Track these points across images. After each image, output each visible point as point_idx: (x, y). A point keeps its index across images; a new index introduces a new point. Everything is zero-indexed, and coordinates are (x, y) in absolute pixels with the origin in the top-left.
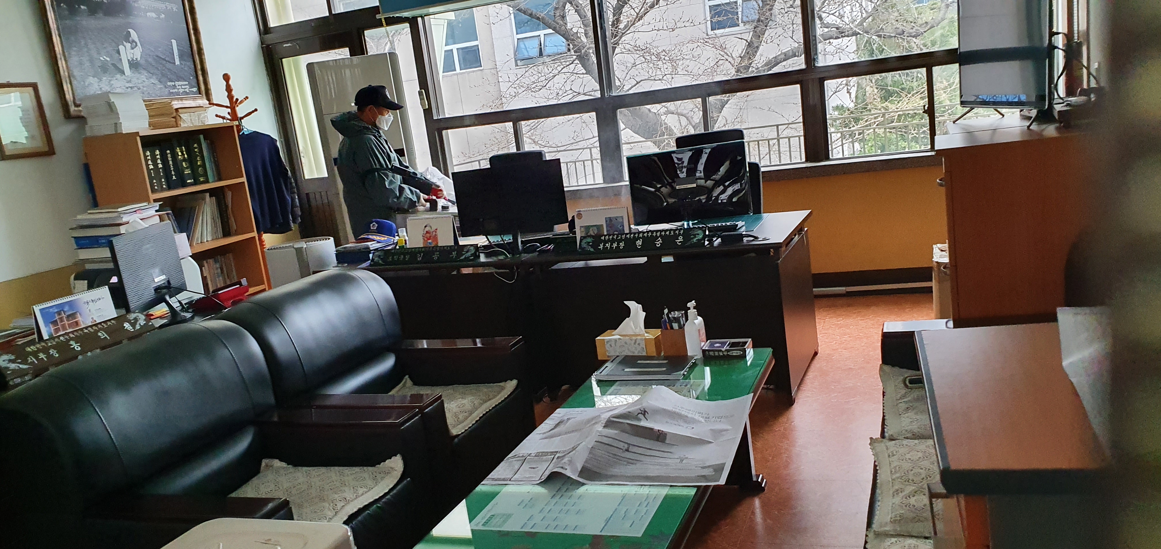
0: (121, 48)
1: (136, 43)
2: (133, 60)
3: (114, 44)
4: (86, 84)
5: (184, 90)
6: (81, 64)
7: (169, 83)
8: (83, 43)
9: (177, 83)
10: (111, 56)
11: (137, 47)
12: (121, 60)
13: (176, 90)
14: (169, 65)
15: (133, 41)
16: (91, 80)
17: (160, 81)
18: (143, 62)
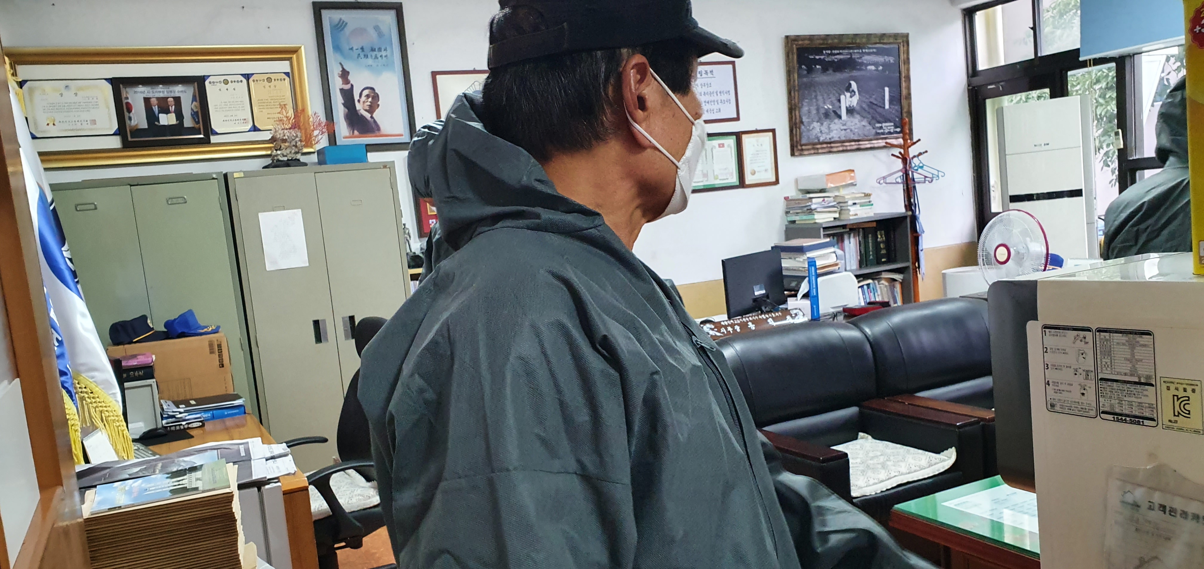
0: (842, 97)
1: (855, 92)
2: (850, 106)
3: (837, 95)
4: (811, 128)
5: (889, 131)
6: (809, 112)
7: (878, 125)
8: (814, 94)
9: (884, 125)
10: (833, 104)
11: (855, 96)
12: (840, 107)
13: (882, 131)
14: (880, 110)
15: (853, 91)
16: (816, 125)
17: (870, 124)
18: (858, 108)
